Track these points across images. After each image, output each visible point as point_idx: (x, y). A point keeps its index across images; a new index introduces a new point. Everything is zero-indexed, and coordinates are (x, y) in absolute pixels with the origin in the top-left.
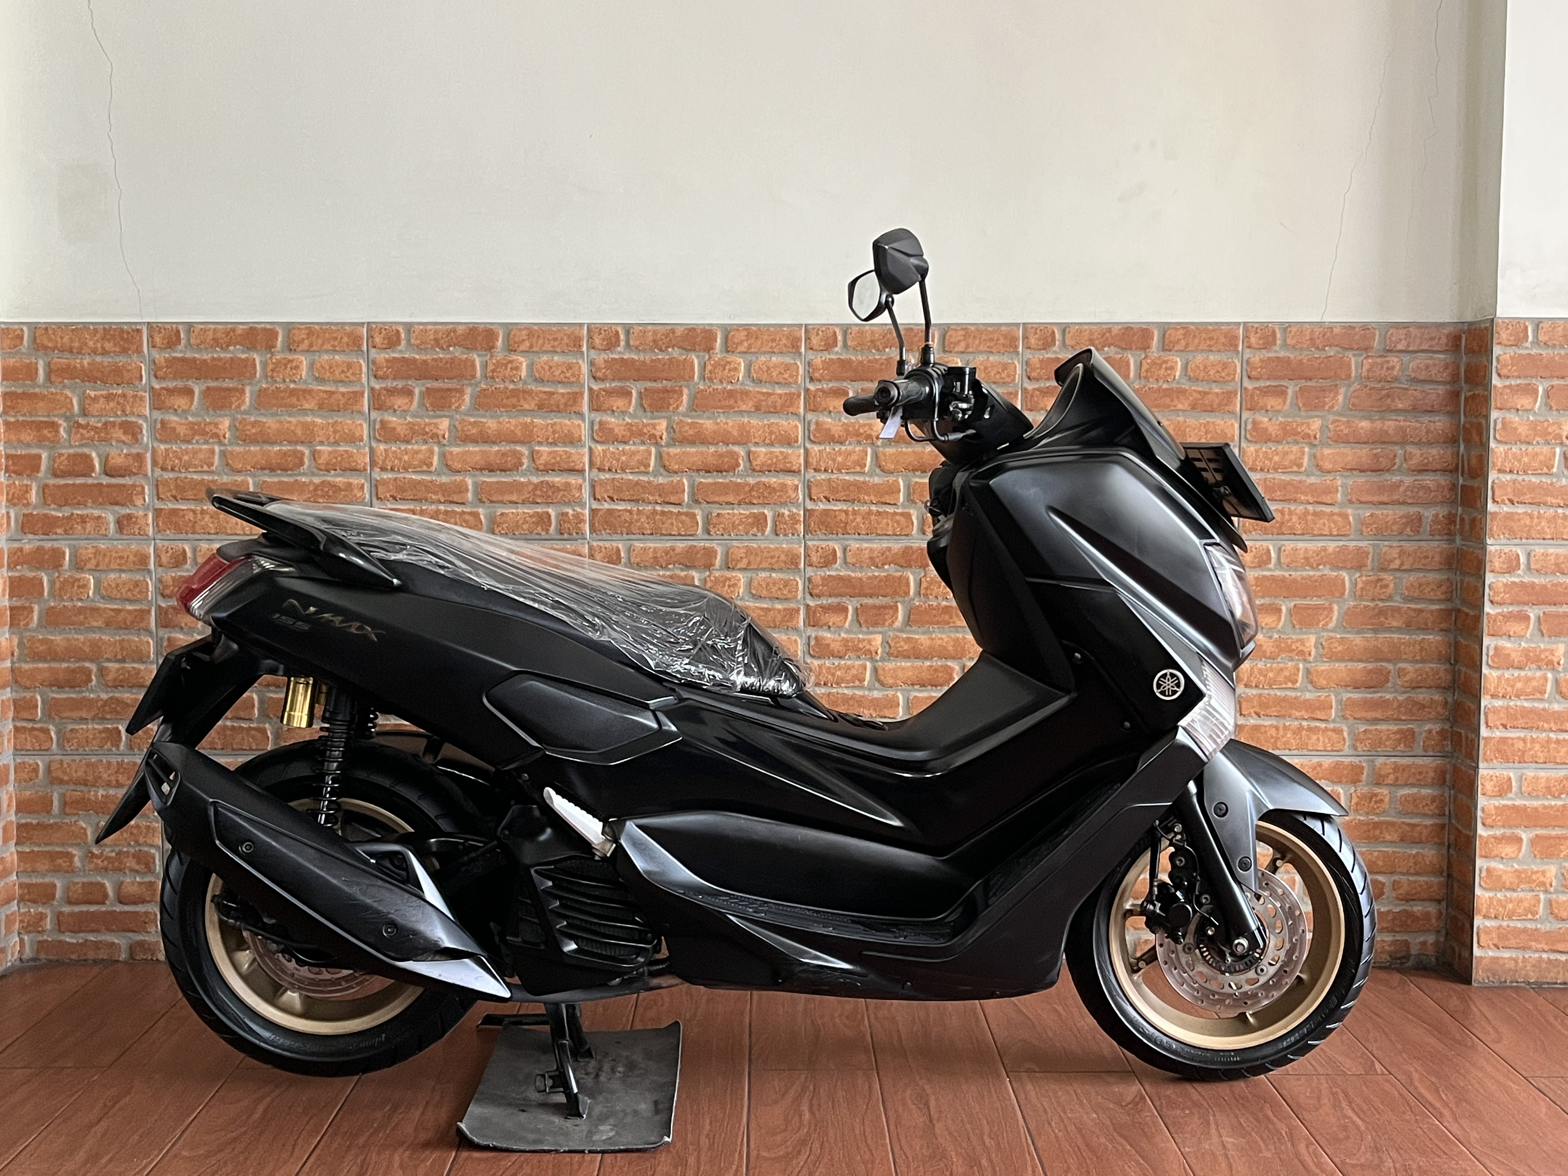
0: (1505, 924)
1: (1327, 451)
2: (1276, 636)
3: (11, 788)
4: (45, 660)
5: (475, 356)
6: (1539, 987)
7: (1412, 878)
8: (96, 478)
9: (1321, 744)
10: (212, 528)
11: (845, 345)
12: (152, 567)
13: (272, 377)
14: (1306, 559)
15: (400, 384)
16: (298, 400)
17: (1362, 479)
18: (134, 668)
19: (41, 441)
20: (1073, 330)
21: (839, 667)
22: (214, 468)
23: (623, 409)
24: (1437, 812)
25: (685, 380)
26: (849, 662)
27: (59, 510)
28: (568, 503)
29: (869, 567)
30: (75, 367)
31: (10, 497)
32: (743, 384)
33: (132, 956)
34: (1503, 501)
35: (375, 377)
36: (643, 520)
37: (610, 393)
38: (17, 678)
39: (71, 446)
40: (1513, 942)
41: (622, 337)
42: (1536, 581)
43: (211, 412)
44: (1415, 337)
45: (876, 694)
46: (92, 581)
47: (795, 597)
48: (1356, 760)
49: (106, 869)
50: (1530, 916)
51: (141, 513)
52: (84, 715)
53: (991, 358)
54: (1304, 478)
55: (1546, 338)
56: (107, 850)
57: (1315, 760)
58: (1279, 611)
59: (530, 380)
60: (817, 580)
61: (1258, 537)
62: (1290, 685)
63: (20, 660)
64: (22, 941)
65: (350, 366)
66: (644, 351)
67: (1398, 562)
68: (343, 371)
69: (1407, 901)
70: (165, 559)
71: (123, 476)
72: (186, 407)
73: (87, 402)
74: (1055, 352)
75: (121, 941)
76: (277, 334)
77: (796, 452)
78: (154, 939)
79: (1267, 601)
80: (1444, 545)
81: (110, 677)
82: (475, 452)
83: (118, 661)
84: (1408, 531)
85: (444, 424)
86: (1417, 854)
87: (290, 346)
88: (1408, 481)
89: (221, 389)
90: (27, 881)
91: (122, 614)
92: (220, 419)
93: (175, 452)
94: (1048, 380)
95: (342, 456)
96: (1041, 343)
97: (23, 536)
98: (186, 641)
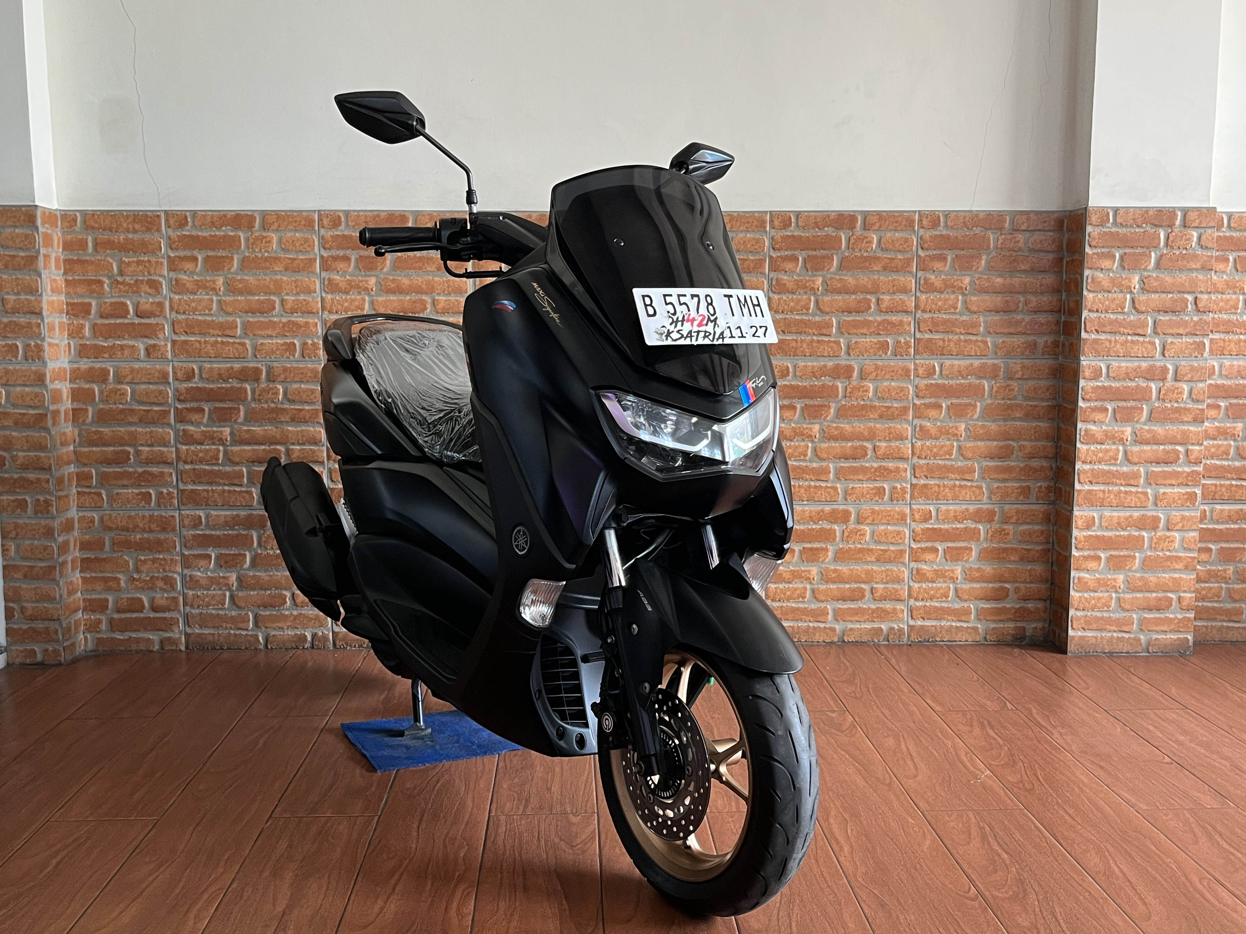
0: (1089, 614)
1: (974, 298)
2: (939, 424)
3: (76, 534)
4: (97, 445)
6: (1111, 654)
7: (1028, 585)
8: (130, 319)
9: (968, 496)
10: (212, 353)
12: (171, 380)
13: (253, 248)
14: (959, 371)
15: (341, 253)
16: (271, 264)
17: (997, 318)
18: (160, 451)
19: (91, 293)
20: (804, 215)
22: (212, 312)
24: (1044, 541)
27: (105, 342)
30: (114, 241)
31: (70, 332)
33: (162, 648)
34: (1092, 331)
35: (324, 248)
38: (78, 457)
39: (112, 297)
40: (1094, 626)
42: (1113, 385)
43: (210, 272)
44: (1034, 220)
46: (129, 390)
48: (990, 507)
49: (143, 588)
50: (1106, 608)
51: (163, 343)
52: (125, 482)
53: (748, 235)
54: (958, 317)
55: (1122, 220)
56: (144, 575)
57: (964, 507)
58: (941, 407)
61: (927, 357)
62: (948, 457)
63: (80, 445)
64: (86, 638)
65: (306, 240)
67: (1020, 373)
68: (302, 244)
69: (1024, 600)
70: (180, 375)
71: (149, 317)
72: (192, 269)
73: (123, 266)
74: (791, 231)
75: (154, 637)
76: (255, 218)
78: (177, 636)
79: (933, 400)
80: (1051, 362)
81: (143, 457)
82: (393, 301)
83: (149, 446)
84: (1027, 352)
85: (372, 281)
86: (1031, 569)
87: (265, 227)
88: (1027, 318)
89: (217, 257)
90: (89, 597)
91: (151, 413)
92: (217, 278)
93: (186, 300)
94: (787, 250)
95: (301, 303)
96: (782, 225)
97: (80, 359)
98: (197, 432)
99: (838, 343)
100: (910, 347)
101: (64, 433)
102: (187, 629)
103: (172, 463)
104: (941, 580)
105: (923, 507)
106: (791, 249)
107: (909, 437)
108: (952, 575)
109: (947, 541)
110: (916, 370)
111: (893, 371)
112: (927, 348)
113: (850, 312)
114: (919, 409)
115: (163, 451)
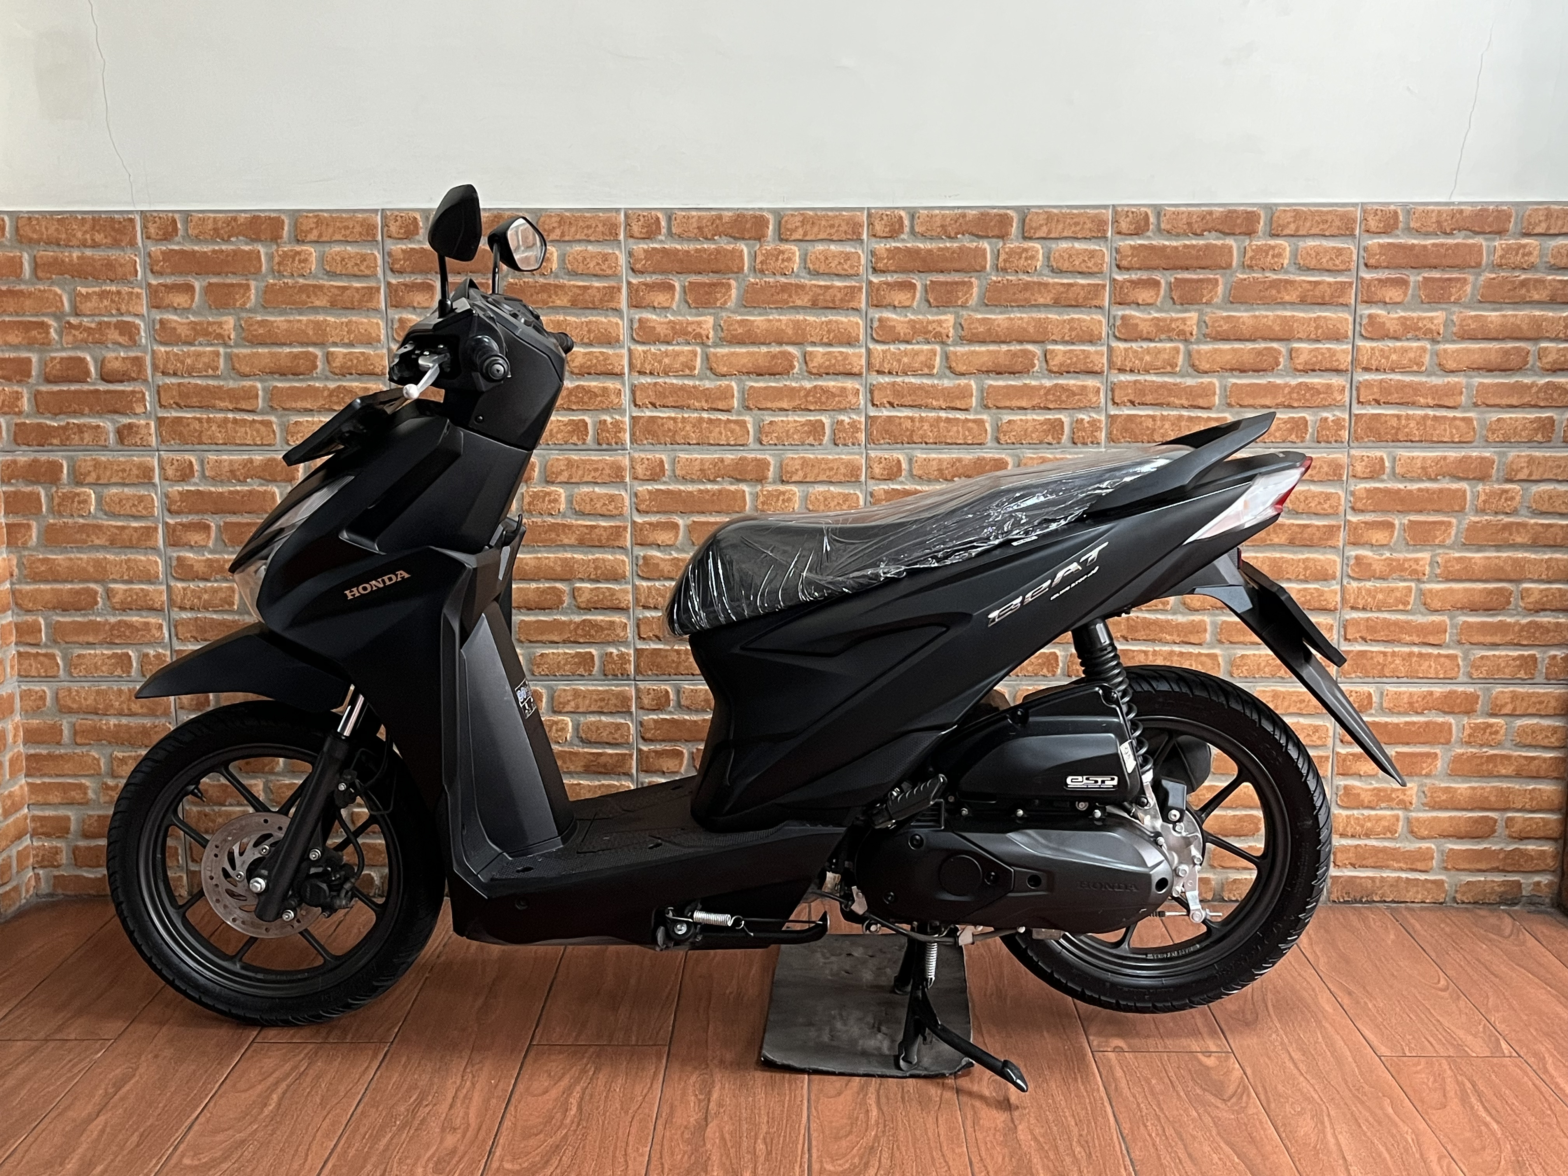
1: (1451, 348)
2: (1388, 555)
3: (17, 718)
4: (46, 581)
7: (1527, 815)
8: (92, 384)
9: (1432, 671)
10: (220, 437)
11: (913, 232)
12: (157, 480)
13: (279, 272)
14: (1424, 469)
15: (418, 278)
16: (309, 297)
17: (1488, 380)
18: (142, 590)
19: (30, 345)
20: (1169, 212)
22: (219, 373)
23: (666, 305)
24: (1557, 744)
25: (733, 272)
27: (54, 419)
28: (605, 410)
29: (937, 479)
30: (63, 261)
32: (798, 276)
35: (392, 270)
36: (688, 428)
37: (650, 287)
38: (18, 601)
39: (63, 349)
41: (663, 223)
43: (214, 311)
44: (1558, 217)
46: (93, 496)
48: (1470, 689)
51: (143, 422)
52: (91, 640)
53: (1077, 245)
54: (1424, 379)
57: (1425, 689)
58: (1392, 527)
59: (561, 274)
60: (880, 493)
61: (1370, 444)
62: (1401, 607)
63: (20, 582)
64: (37, 876)
65: (363, 258)
66: (689, 239)
67: (1526, 472)
68: (356, 264)
69: (1521, 839)
70: (170, 472)
71: (122, 381)
72: (187, 306)
73: (78, 299)
74: (1149, 238)
76: (283, 221)
77: (857, 350)
79: (1378, 516)
81: (118, 599)
83: (125, 582)
84: (1539, 437)
86: (1534, 789)
87: (298, 236)
88: (1542, 381)
89: (223, 285)
90: (40, 814)
91: (127, 531)
92: (224, 318)
93: (177, 354)
94: (1140, 269)
95: (357, 358)
96: (1133, 227)
97: (17, 448)
98: (198, 561)
100: (1342, 428)
102: (190, 863)
103: (162, 610)
104: (1383, 805)
105: (1358, 689)
106: (1148, 269)
107: (1338, 574)
108: (1401, 797)
109: (1396, 743)
110: (1351, 465)
112: (1371, 430)
113: (1243, 371)
114: (1355, 529)
115: (148, 591)
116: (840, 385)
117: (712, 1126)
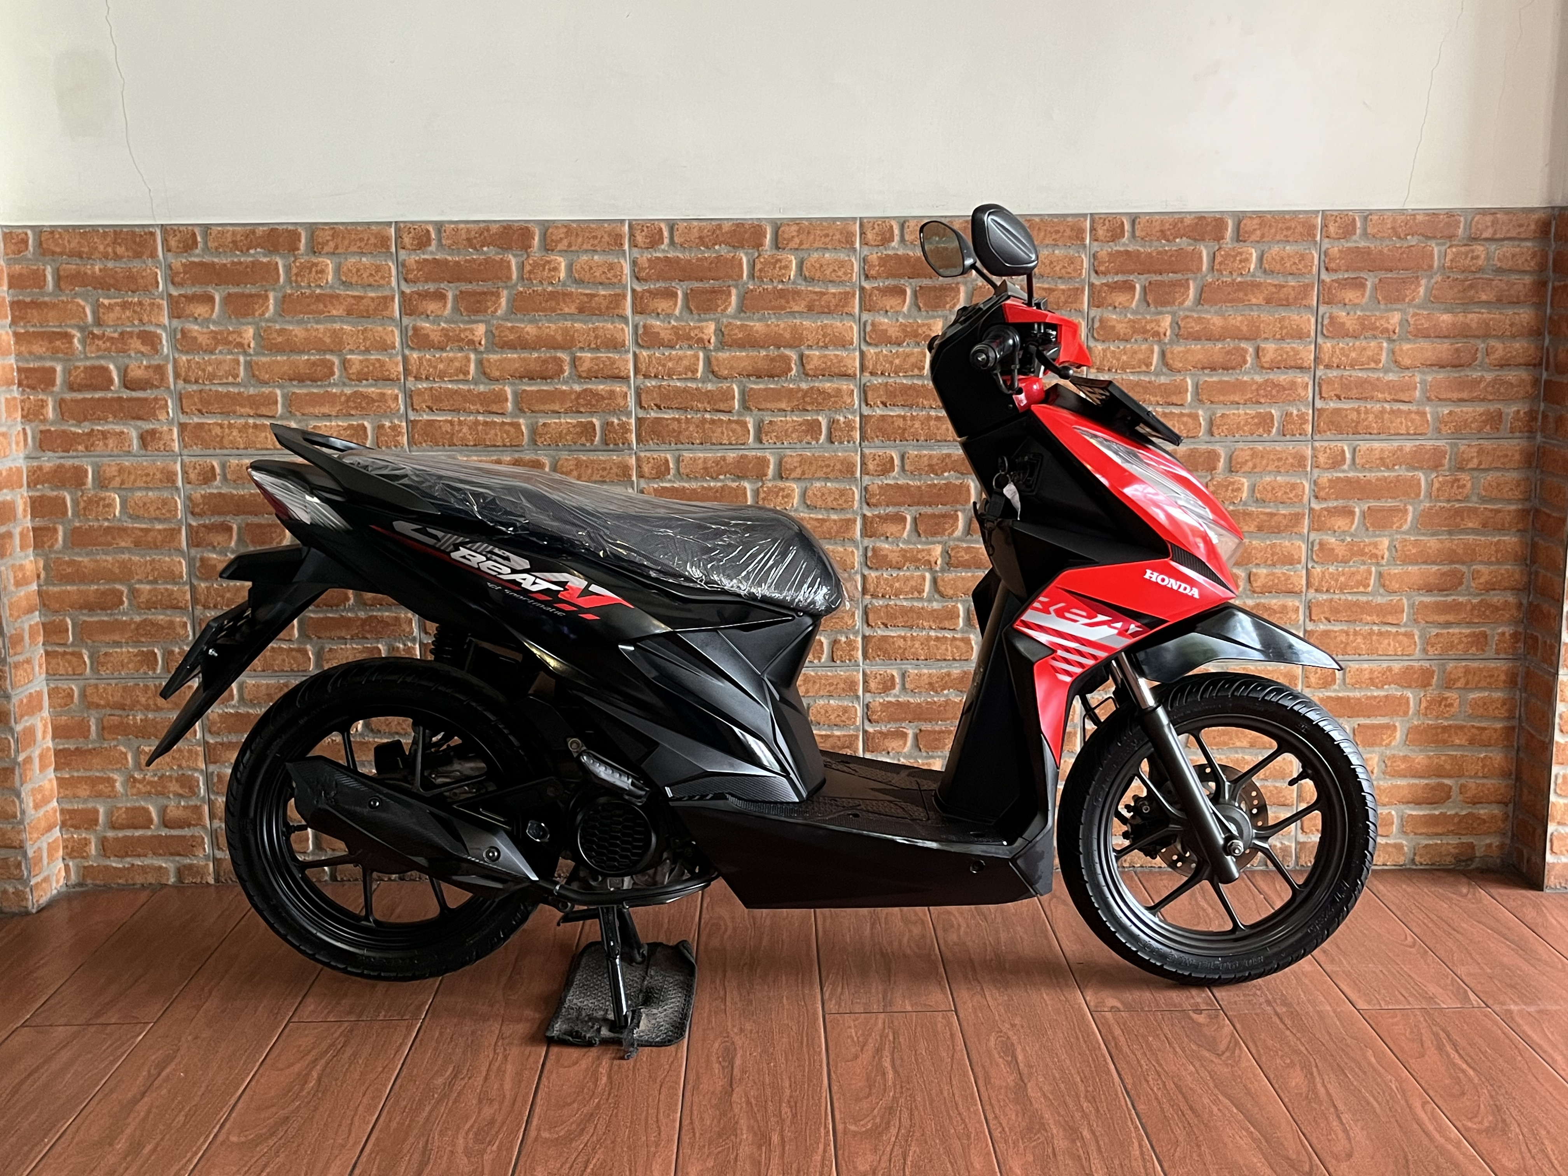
1: (1406, 346)
2: (1349, 539)
3: (45, 713)
4: (72, 582)
5: (510, 256)
7: (1481, 782)
8: (116, 392)
9: (1391, 648)
10: (241, 442)
11: (902, 239)
12: (180, 483)
13: (296, 282)
14: (1381, 459)
15: (431, 287)
16: (326, 307)
17: (1441, 375)
18: (166, 590)
19: (54, 353)
20: (1143, 220)
21: (897, 579)
22: (239, 380)
23: (669, 311)
24: (1507, 715)
25: (734, 280)
26: (908, 573)
27: (80, 427)
28: (613, 412)
29: (927, 473)
30: (86, 273)
31: (25, 412)
32: (794, 283)
33: (180, 880)
35: (406, 280)
36: (691, 429)
37: (654, 294)
38: (45, 601)
39: (87, 358)
41: (666, 234)
43: (234, 321)
44: (1503, 223)
45: (935, 605)
46: (118, 500)
47: (852, 507)
48: (1426, 664)
49: (149, 793)
51: (165, 428)
52: (117, 638)
53: (1056, 252)
54: (1381, 375)
56: (149, 774)
57: (1385, 665)
58: (1352, 513)
59: (569, 282)
60: (874, 489)
61: (1332, 437)
62: (1361, 589)
63: (47, 583)
64: (67, 867)
65: (378, 269)
66: (690, 249)
67: (1476, 461)
68: (371, 275)
69: (1474, 804)
70: (193, 476)
71: (144, 389)
72: (207, 316)
73: (101, 310)
74: (1124, 244)
75: (168, 865)
76: (300, 235)
77: (852, 355)
78: (202, 863)
79: (1340, 503)
80: (1524, 443)
81: (142, 599)
82: (514, 359)
83: (150, 582)
84: (1487, 429)
85: (480, 330)
86: (1485, 757)
87: (314, 249)
88: (1489, 376)
89: (243, 295)
90: (68, 806)
91: (151, 533)
92: (245, 328)
93: (198, 363)
94: (1117, 274)
95: (373, 365)
96: (1109, 234)
97: (42, 454)
98: (220, 561)
99: (1195, 417)
100: (1306, 422)
101: (21, 567)
102: (216, 852)
103: (186, 608)
106: (1123, 273)
107: (1303, 559)
109: (1358, 716)
110: (1314, 456)
111: (1279, 459)
112: (1332, 423)
113: (1213, 369)
114: (1319, 516)
115: (173, 591)
116: (835, 386)
117: (738, 1092)
